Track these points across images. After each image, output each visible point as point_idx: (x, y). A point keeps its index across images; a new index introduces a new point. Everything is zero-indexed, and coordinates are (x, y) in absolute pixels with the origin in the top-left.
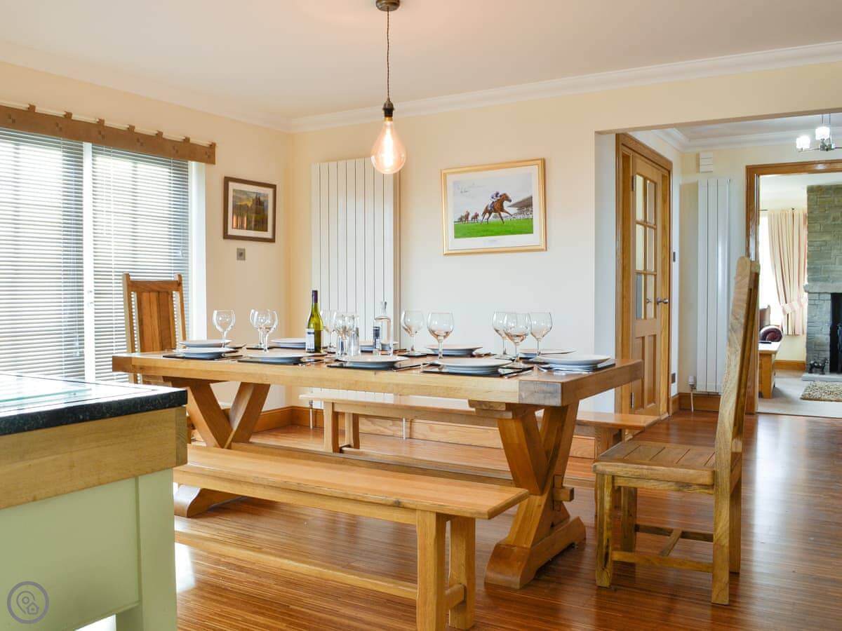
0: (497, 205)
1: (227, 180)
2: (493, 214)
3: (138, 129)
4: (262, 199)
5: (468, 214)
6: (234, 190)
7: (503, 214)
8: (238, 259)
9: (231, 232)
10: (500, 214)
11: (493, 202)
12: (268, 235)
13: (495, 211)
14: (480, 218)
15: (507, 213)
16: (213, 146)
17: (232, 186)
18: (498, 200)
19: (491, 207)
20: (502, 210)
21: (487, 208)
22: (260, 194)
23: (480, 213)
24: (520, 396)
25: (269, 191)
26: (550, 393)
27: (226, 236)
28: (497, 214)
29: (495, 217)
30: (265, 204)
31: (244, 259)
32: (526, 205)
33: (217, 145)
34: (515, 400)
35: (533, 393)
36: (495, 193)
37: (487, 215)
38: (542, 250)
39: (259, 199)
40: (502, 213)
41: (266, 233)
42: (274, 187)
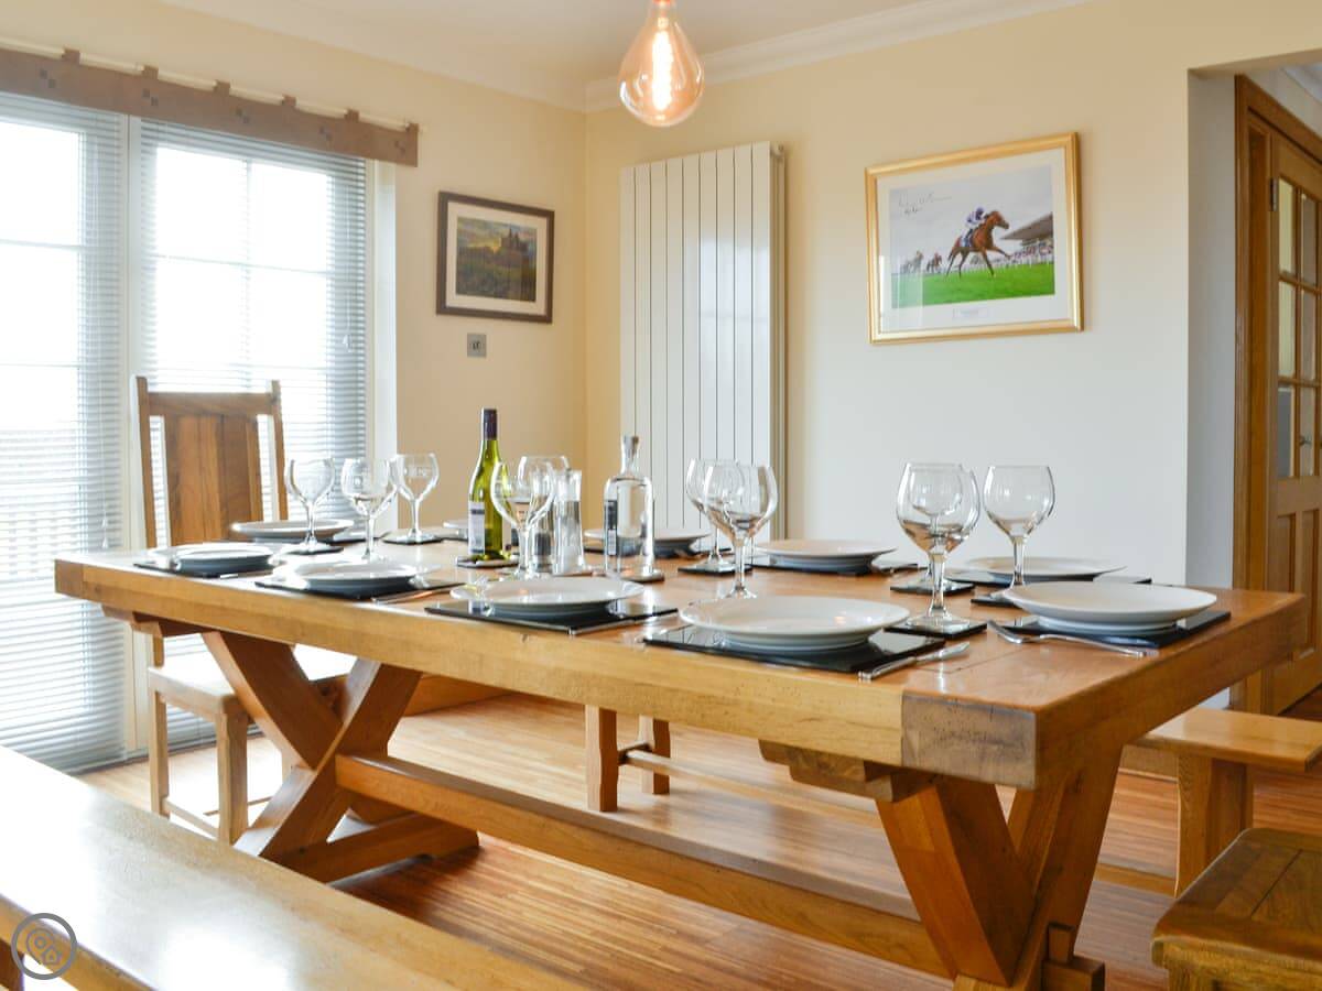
0: (980, 238)
1: (445, 199)
2: (971, 255)
3: (236, 89)
4: (522, 238)
5: (920, 257)
6: (460, 220)
7: (991, 255)
8: (469, 354)
9: (454, 299)
10: (985, 256)
11: (971, 231)
12: (537, 308)
13: (976, 250)
14: (944, 264)
15: (1001, 251)
16: (412, 131)
17: (455, 210)
18: (981, 225)
19: (966, 240)
20: (989, 245)
21: (958, 244)
22: (518, 228)
23: (945, 255)
24: (905, 742)
25: (540, 224)
26: (997, 742)
27: (442, 308)
28: (980, 255)
29: (975, 261)
30: (530, 247)
31: (484, 355)
32: (1039, 234)
33: (421, 128)
34: (890, 755)
35: (944, 738)
36: (975, 210)
37: (959, 257)
38: (1071, 329)
39: (517, 236)
40: (989, 253)
41: (532, 304)
42: (549, 215)
